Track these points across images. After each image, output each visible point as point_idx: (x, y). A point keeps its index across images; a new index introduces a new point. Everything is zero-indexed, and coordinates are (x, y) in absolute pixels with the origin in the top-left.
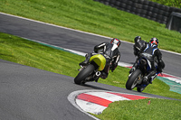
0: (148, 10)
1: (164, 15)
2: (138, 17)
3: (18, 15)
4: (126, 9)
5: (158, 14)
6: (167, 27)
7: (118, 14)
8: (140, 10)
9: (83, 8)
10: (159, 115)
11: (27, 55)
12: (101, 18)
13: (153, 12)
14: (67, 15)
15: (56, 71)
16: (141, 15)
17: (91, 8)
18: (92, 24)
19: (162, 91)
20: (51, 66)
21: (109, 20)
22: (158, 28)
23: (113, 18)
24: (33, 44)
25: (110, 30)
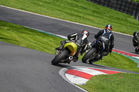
0: (121, 5)
1: (133, 9)
2: (113, 10)
3: (21, 9)
4: (104, 5)
5: (129, 8)
6: (135, 18)
7: (98, 9)
8: (114, 5)
9: (71, 4)
10: (129, 86)
11: (28, 40)
12: (85, 11)
13: (125, 6)
14: (59, 9)
15: (50, 52)
16: (116, 9)
17: (77, 4)
18: (78, 16)
19: (131, 67)
20: (46, 48)
21: (90, 13)
22: (128, 19)
23: (94, 12)
24: (32, 31)
25: (91, 20)
